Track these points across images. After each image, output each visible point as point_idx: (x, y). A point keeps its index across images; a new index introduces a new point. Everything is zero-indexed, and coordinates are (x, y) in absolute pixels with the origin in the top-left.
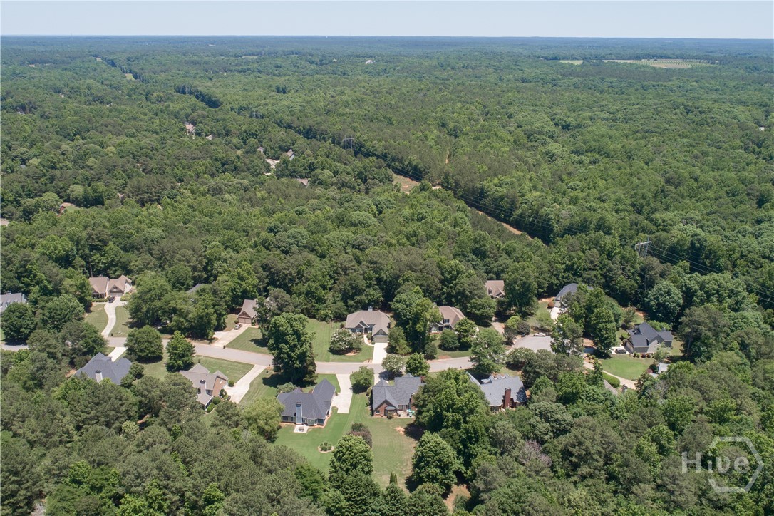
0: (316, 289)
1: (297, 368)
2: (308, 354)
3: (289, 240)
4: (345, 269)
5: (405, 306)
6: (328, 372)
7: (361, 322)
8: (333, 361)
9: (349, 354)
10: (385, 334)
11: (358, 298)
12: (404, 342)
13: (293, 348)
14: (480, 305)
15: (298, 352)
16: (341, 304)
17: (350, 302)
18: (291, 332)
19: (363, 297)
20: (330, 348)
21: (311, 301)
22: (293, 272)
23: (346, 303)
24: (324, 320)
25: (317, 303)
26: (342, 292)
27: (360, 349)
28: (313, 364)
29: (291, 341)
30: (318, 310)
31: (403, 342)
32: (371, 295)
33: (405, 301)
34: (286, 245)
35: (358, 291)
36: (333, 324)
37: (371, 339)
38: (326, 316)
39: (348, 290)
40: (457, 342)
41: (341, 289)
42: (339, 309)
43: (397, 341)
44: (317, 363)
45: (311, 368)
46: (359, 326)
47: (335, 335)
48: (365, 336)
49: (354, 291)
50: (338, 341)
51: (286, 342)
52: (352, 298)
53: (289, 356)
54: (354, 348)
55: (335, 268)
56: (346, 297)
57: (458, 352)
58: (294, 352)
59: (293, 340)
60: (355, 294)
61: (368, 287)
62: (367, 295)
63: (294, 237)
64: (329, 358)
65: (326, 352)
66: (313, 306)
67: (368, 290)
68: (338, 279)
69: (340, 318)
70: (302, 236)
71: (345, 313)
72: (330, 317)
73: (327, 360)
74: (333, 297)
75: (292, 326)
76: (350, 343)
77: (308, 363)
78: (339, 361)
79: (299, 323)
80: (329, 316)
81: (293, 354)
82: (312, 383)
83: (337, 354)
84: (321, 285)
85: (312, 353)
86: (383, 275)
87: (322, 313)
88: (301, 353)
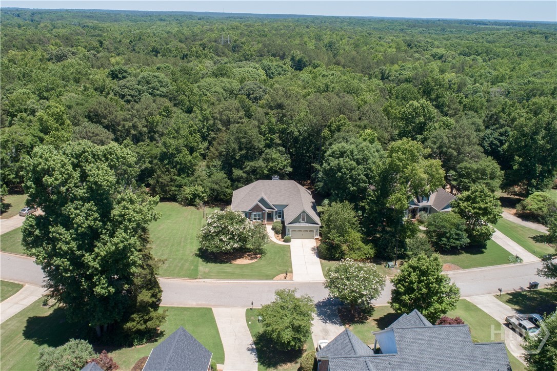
0: (179, 151)
1: (102, 298)
2: (135, 257)
3: (140, 87)
4: (227, 123)
5: (354, 163)
6: (192, 303)
7: (262, 201)
8: (206, 276)
9: (240, 262)
10: (310, 221)
11: (252, 164)
12: (358, 235)
13: (89, 239)
14: (477, 171)
15: (101, 250)
16: (220, 175)
17: (237, 172)
18: (81, 192)
19: (260, 163)
20: (200, 250)
21: (168, 171)
22: (140, 125)
23: (230, 174)
24: (190, 202)
25: (179, 175)
26: (223, 158)
27: (262, 252)
28: (152, 285)
29: (80, 219)
30: (180, 186)
31: (356, 235)
32: (273, 160)
33: (352, 152)
34: (133, 93)
35: (252, 153)
36: (207, 210)
37: (282, 232)
38: (195, 196)
39: (234, 150)
40: (465, 235)
41: (220, 154)
42: (216, 183)
43: (342, 232)
44: (162, 281)
45: (144, 296)
46: (256, 208)
47: (210, 221)
48: (269, 228)
49: (243, 152)
50: (218, 234)
51: (67, 223)
52: (239, 165)
53: (77, 263)
54: (249, 250)
55: (211, 122)
56: (229, 164)
57: (465, 257)
58: (90, 250)
59: (87, 216)
60: (247, 157)
61: (268, 146)
62: (266, 160)
63: (148, 83)
64: (196, 270)
65: (191, 258)
66: (172, 180)
67: (268, 150)
68: (214, 139)
69: (220, 199)
70: (160, 82)
71: (229, 191)
72: (202, 198)
73: (193, 275)
74: (208, 167)
75: (84, 177)
76: (243, 239)
77: (138, 281)
78: (219, 276)
79: (105, 166)
80: (199, 196)
81: (88, 258)
82: (151, 335)
83: (216, 262)
84: (186, 146)
85: (147, 257)
86: (292, 128)
87: (188, 190)
88: (112, 254)
